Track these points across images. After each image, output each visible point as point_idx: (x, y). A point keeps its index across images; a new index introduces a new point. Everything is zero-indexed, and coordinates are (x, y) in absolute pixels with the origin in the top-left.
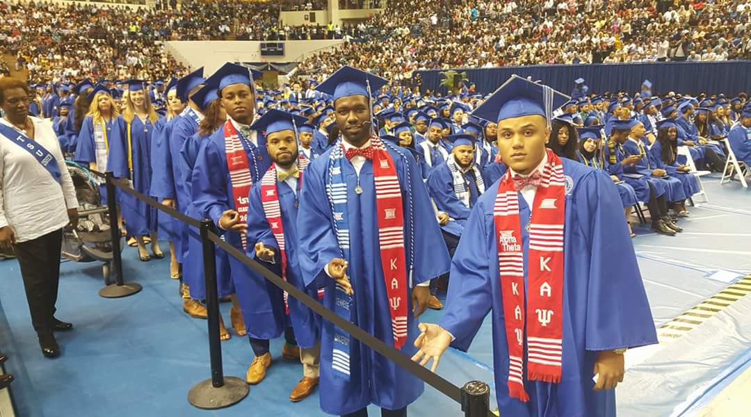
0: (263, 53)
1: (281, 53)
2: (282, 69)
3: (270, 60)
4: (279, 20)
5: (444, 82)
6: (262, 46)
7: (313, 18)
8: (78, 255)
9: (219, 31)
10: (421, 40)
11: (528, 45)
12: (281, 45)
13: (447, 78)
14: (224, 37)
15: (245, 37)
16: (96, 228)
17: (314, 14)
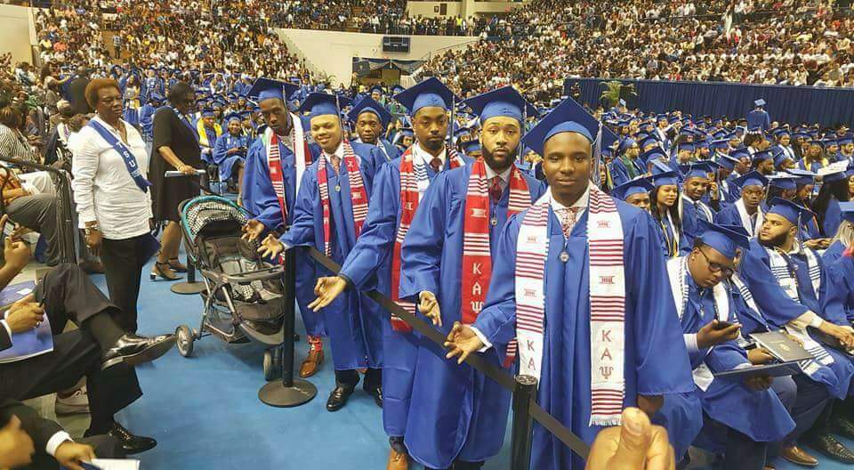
0: (386, 49)
1: (406, 50)
2: (406, 68)
3: (392, 57)
4: (406, 11)
5: (605, 94)
6: (385, 40)
7: (443, 10)
8: (231, 333)
9: (339, 20)
10: (574, 42)
11: (712, 56)
12: (407, 40)
13: (609, 90)
14: (343, 27)
15: (367, 28)
16: (256, 296)
17: (446, 5)
